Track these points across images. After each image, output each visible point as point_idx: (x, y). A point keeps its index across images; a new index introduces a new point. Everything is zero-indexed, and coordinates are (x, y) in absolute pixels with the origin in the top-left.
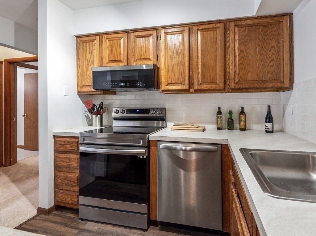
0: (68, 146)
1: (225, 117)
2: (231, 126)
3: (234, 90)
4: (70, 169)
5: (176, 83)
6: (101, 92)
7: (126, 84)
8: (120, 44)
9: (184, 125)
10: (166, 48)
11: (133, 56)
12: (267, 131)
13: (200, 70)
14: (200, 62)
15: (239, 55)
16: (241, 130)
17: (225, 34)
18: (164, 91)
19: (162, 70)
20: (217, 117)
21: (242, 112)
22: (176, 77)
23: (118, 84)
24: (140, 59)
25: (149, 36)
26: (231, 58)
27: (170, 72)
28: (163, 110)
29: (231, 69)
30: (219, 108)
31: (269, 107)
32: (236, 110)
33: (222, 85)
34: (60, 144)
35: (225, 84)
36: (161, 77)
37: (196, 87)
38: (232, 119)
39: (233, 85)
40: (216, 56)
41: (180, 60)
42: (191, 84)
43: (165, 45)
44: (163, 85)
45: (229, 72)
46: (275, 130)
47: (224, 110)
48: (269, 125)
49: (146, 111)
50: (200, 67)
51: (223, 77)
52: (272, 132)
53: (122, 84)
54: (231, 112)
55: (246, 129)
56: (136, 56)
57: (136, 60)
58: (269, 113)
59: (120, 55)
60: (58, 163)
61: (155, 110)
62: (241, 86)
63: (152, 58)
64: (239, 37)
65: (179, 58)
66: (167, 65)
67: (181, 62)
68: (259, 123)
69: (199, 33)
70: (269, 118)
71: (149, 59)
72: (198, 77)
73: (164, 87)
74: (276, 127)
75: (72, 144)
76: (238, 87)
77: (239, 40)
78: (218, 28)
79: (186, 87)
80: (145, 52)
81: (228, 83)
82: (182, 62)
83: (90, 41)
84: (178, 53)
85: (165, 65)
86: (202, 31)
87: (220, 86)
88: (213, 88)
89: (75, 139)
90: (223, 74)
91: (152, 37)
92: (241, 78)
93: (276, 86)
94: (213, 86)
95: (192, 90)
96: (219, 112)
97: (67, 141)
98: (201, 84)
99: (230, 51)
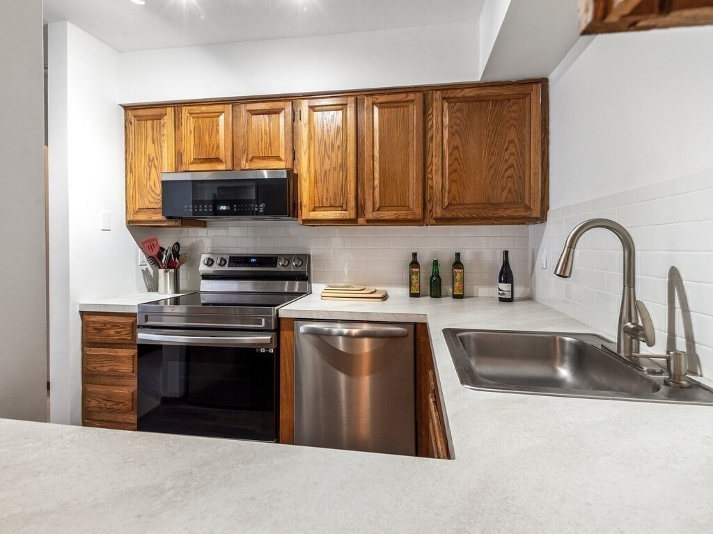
0: (112, 332)
1: (425, 273)
2: (435, 290)
3: (441, 221)
4: (116, 377)
5: (332, 207)
6: (178, 223)
7: (232, 208)
8: (218, 125)
9: (347, 288)
10: (310, 138)
11: (245, 151)
12: (501, 300)
13: (377, 182)
14: (377, 165)
15: (450, 155)
16: (455, 297)
17: (424, 113)
18: (306, 222)
19: (303, 181)
20: (411, 274)
21: (458, 263)
22: (331, 194)
23: (215, 208)
24: (259, 158)
25: (276, 112)
26: (436, 161)
27: (320, 185)
28: (305, 258)
29: (436, 180)
30: (415, 255)
31: (506, 253)
32: (446, 259)
33: (418, 212)
34: (95, 329)
35: (424, 209)
36: (301, 194)
37: (370, 215)
38: (438, 276)
39: (438, 212)
40: (407, 155)
41: (340, 161)
42: (360, 209)
43: (310, 131)
44: (305, 210)
45: (432, 187)
46: (516, 295)
47: (424, 259)
48: (505, 287)
49: (270, 260)
50: (377, 175)
51: (421, 197)
52: (510, 300)
53: (223, 208)
54: (436, 263)
55: (466, 293)
56: (251, 150)
57: (251, 160)
58: (506, 264)
59: (218, 147)
60: (90, 367)
61: (289, 258)
62: (454, 214)
63: (282, 156)
64: (450, 120)
65: (337, 157)
66: (313, 171)
67: (341, 166)
68: (491, 284)
69: (376, 110)
70: (506, 275)
71: (278, 158)
72: (373, 195)
73: (306, 213)
74: (519, 292)
75: (122, 328)
76: (448, 215)
77: (451, 127)
78: (412, 101)
79: (350, 214)
80: (270, 144)
81: (429, 207)
82: (343, 166)
83: (155, 117)
84: (336, 147)
85: (309, 171)
86: (381, 105)
87: (414, 214)
88: (401, 217)
89: (127, 318)
90: (421, 190)
91: (282, 114)
92: (454, 198)
93: (517, 214)
94: (402, 214)
95: (361, 220)
96: (415, 263)
97: (109, 323)
98: (378, 210)
99: (433, 146)
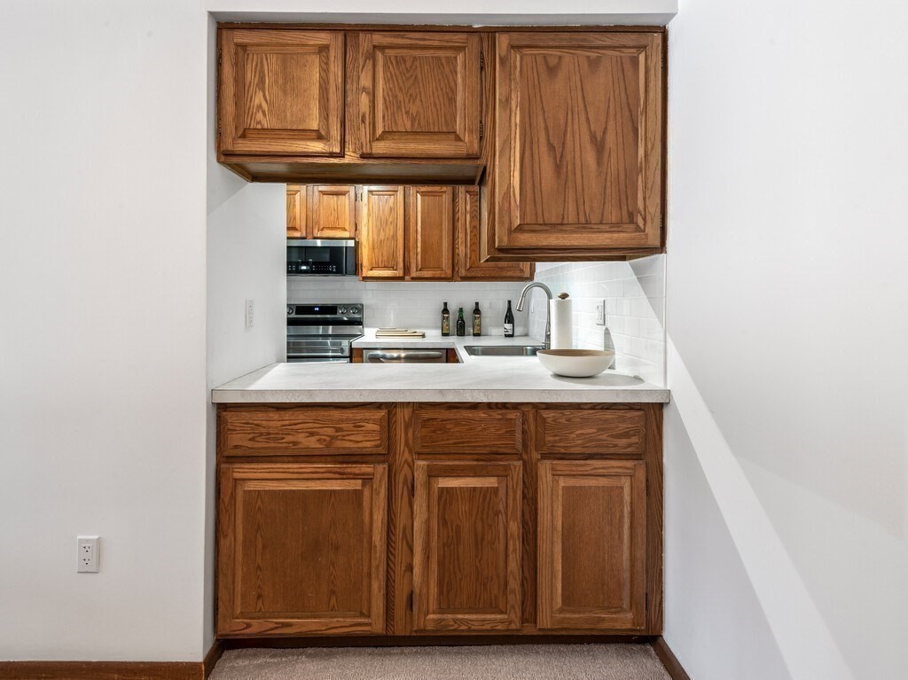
1: (453, 317)
2: (461, 331)
3: (464, 279)
5: (386, 267)
8: (295, 201)
9: (393, 330)
10: (369, 215)
11: (318, 223)
12: (506, 336)
13: (419, 250)
14: (419, 237)
15: (471, 232)
16: (475, 335)
17: (453, 201)
18: (365, 279)
19: (363, 247)
20: (444, 318)
21: (477, 311)
22: (385, 258)
23: (297, 268)
24: (328, 228)
25: (343, 194)
26: (461, 236)
27: (376, 251)
28: (359, 308)
29: (461, 250)
30: (446, 304)
31: (509, 302)
32: (469, 307)
33: (449, 272)
35: (453, 270)
36: (362, 253)
37: (414, 274)
38: (462, 320)
39: (463, 273)
40: (441, 231)
41: (392, 233)
42: (407, 269)
43: (369, 209)
44: (364, 270)
45: (458, 255)
46: (515, 334)
47: (453, 307)
48: (508, 326)
49: (332, 309)
50: (419, 245)
51: (451, 261)
52: (512, 336)
53: (304, 268)
54: (461, 310)
55: (482, 333)
56: (322, 222)
57: (322, 230)
58: (509, 309)
59: (295, 219)
61: (346, 307)
62: (473, 274)
63: (347, 227)
64: (471, 208)
65: (390, 231)
66: (371, 240)
67: (393, 236)
68: (497, 326)
69: (419, 196)
70: (509, 318)
71: (344, 229)
72: (416, 258)
73: (366, 272)
74: (518, 331)
76: (469, 275)
77: (471, 212)
78: (445, 192)
79: (399, 273)
80: (337, 218)
81: (456, 269)
82: (394, 236)
84: (389, 223)
85: (368, 240)
86: (423, 194)
87: (446, 273)
88: (437, 276)
90: (451, 256)
91: (347, 195)
92: (474, 263)
93: (515, 275)
94: (438, 273)
95: (407, 278)
96: (445, 311)
98: (420, 270)
99: (460, 225)
